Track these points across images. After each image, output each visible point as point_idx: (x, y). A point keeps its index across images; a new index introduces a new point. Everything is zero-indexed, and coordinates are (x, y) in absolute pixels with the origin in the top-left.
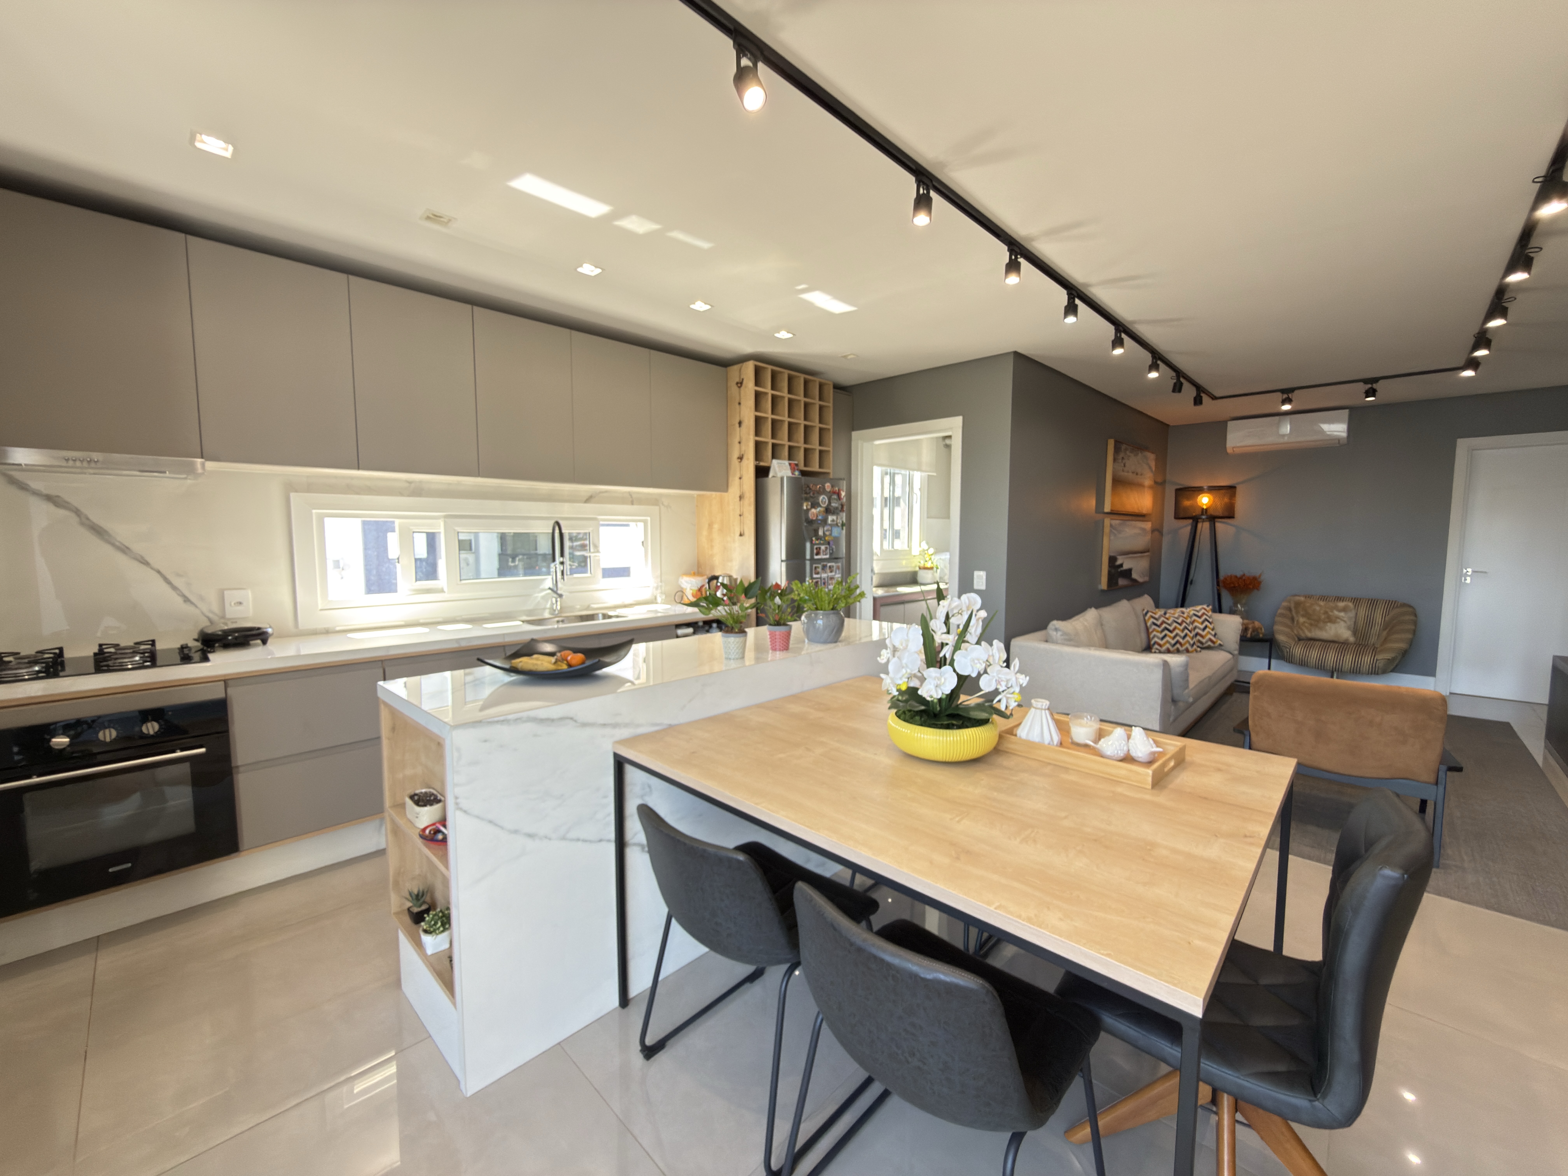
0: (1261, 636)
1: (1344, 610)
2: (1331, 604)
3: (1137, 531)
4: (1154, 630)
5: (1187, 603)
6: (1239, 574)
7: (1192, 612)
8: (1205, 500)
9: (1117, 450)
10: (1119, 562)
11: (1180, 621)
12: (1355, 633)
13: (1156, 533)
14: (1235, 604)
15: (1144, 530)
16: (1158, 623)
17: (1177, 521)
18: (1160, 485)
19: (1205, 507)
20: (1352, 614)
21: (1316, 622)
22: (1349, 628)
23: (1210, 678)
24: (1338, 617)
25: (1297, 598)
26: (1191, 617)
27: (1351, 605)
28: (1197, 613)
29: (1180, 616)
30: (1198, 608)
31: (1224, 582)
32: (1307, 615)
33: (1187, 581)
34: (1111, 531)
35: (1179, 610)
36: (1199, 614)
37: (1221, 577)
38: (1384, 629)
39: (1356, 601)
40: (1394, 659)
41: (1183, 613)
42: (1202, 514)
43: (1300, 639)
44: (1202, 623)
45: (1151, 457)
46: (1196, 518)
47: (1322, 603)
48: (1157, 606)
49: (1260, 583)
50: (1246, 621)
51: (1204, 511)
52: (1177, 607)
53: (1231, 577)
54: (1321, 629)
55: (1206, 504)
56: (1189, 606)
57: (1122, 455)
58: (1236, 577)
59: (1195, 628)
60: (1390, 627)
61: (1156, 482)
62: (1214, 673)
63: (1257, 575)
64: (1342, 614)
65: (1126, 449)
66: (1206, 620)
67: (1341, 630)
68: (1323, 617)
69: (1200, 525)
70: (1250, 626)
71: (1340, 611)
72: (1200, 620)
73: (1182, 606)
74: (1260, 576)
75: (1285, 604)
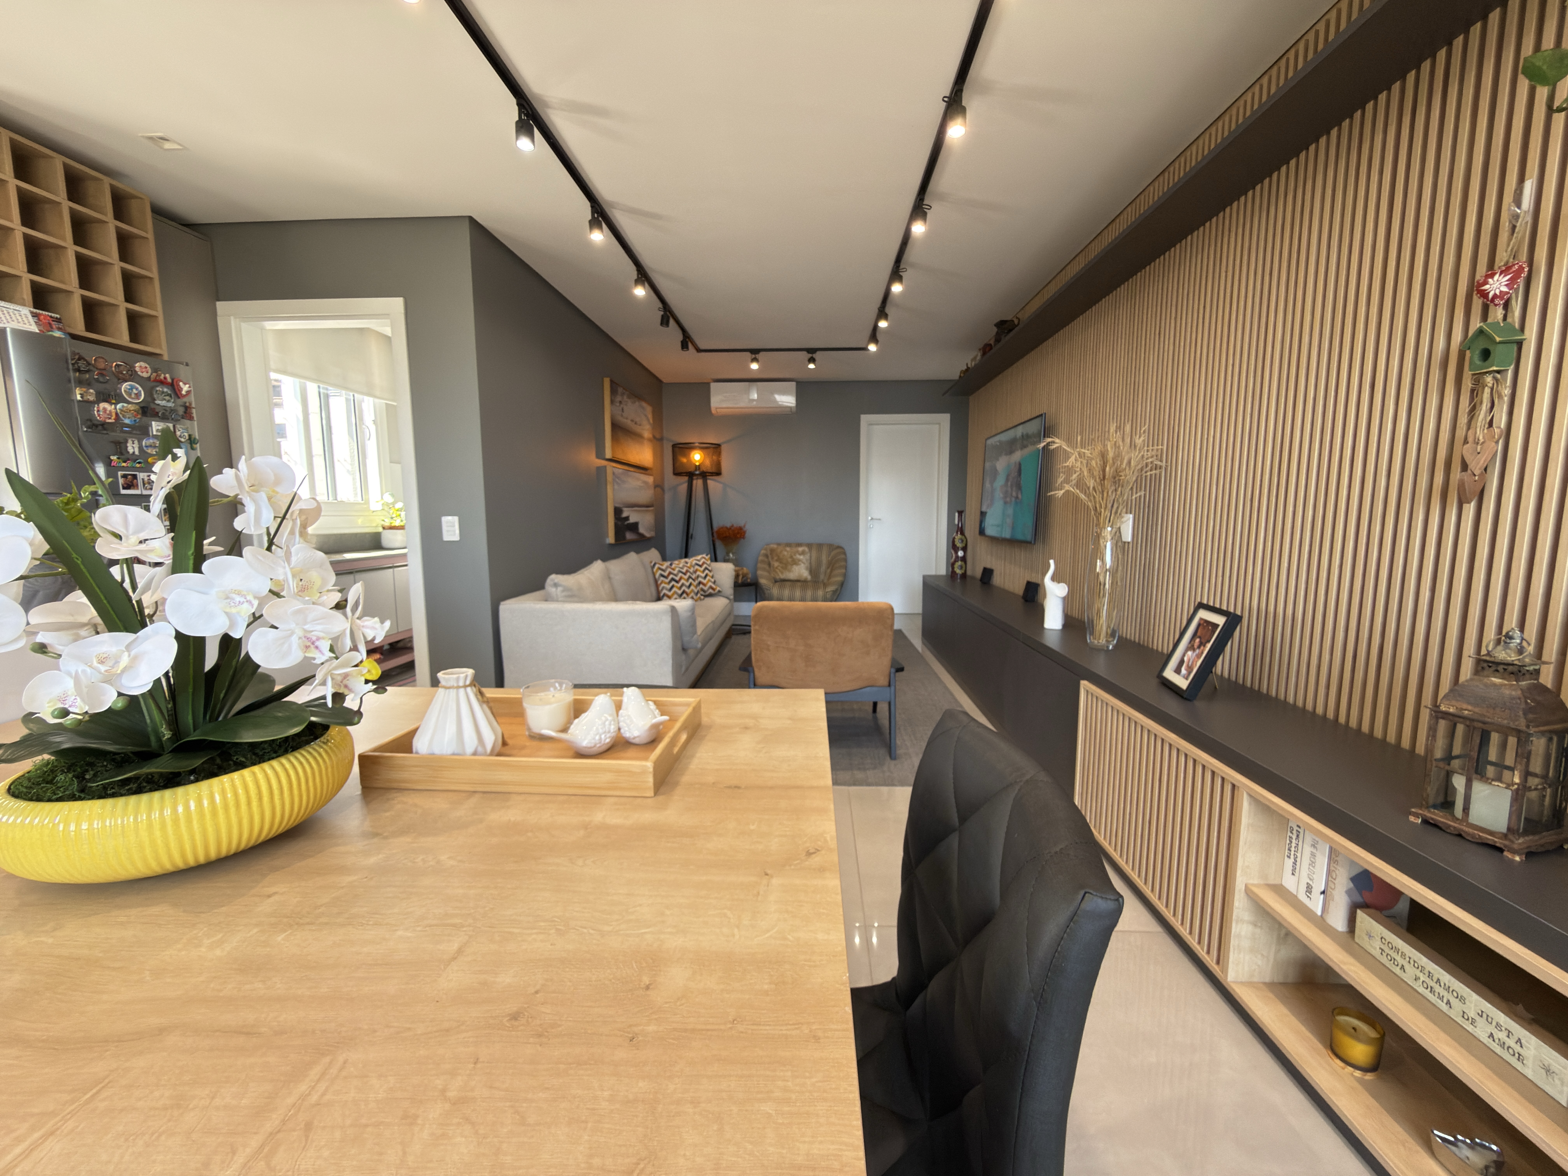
0: (749, 580)
1: (803, 553)
2: (795, 549)
3: (639, 483)
4: (662, 582)
5: (690, 554)
6: (728, 525)
7: (694, 562)
8: (697, 457)
9: (613, 392)
10: (625, 515)
11: (684, 571)
12: (811, 572)
13: (658, 489)
14: (728, 554)
15: (646, 483)
16: (666, 574)
17: (674, 477)
18: (658, 440)
19: (697, 464)
20: (808, 556)
21: (787, 565)
22: (807, 569)
23: (713, 622)
24: (799, 560)
25: (772, 546)
26: (694, 567)
27: (806, 549)
28: (698, 562)
29: (684, 566)
30: (699, 557)
31: (718, 532)
32: (779, 560)
33: (688, 537)
34: (614, 480)
35: (683, 560)
36: (700, 563)
37: (715, 529)
38: (828, 568)
39: (810, 546)
40: (837, 590)
41: (687, 563)
42: (696, 470)
43: (776, 581)
44: (703, 571)
45: (649, 409)
46: (691, 474)
47: (788, 549)
48: (664, 559)
49: (745, 532)
50: (737, 568)
51: (698, 468)
52: (681, 558)
53: (722, 528)
54: (790, 571)
55: (698, 461)
56: (692, 557)
57: (619, 398)
58: (727, 528)
59: (698, 577)
60: (832, 565)
61: (654, 437)
62: (716, 618)
63: (742, 524)
64: (801, 557)
65: (623, 394)
66: (706, 568)
67: (801, 571)
68: (790, 560)
69: (695, 482)
70: (740, 573)
71: (800, 554)
72: (702, 569)
73: (686, 556)
74: (744, 526)
75: (763, 552)
